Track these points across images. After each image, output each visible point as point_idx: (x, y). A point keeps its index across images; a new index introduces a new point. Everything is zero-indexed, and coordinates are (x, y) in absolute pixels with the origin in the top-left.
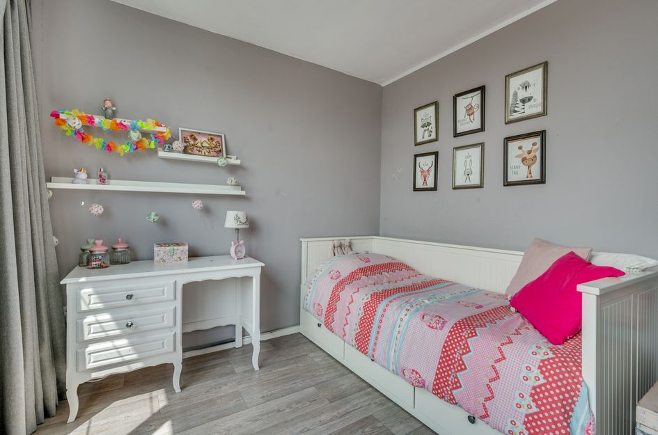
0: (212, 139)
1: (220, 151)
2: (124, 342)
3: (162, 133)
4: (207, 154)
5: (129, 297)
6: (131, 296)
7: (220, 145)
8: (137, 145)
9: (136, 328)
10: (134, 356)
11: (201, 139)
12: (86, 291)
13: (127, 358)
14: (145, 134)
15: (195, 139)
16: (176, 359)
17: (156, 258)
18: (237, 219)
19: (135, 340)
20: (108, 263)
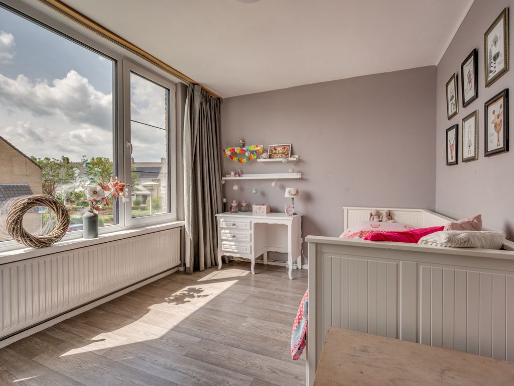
0: (284, 148)
1: (288, 154)
2: (233, 243)
3: (259, 150)
4: (280, 157)
5: (234, 225)
6: (235, 224)
7: (288, 150)
8: (249, 159)
9: (237, 238)
10: (236, 251)
11: (279, 149)
12: (222, 220)
13: (234, 251)
14: (252, 152)
15: (276, 150)
16: (252, 258)
17: (253, 211)
18: (290, 192)
19: (236, 244)
20: (237, 211)
